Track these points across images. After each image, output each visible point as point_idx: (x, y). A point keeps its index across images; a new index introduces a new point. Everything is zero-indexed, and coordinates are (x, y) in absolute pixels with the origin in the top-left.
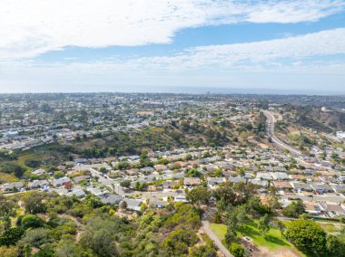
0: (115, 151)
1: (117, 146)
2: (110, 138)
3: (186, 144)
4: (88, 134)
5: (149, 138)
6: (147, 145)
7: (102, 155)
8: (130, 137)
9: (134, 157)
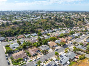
0: (24, 31)
1: (25, 29)
2: (21, 24)
3: (57, 26)
4: (9, 22)
5: (41, 24)
6: (41, 28)
7: (15, 34)
8: (32, 23)
9: (34, 34)
